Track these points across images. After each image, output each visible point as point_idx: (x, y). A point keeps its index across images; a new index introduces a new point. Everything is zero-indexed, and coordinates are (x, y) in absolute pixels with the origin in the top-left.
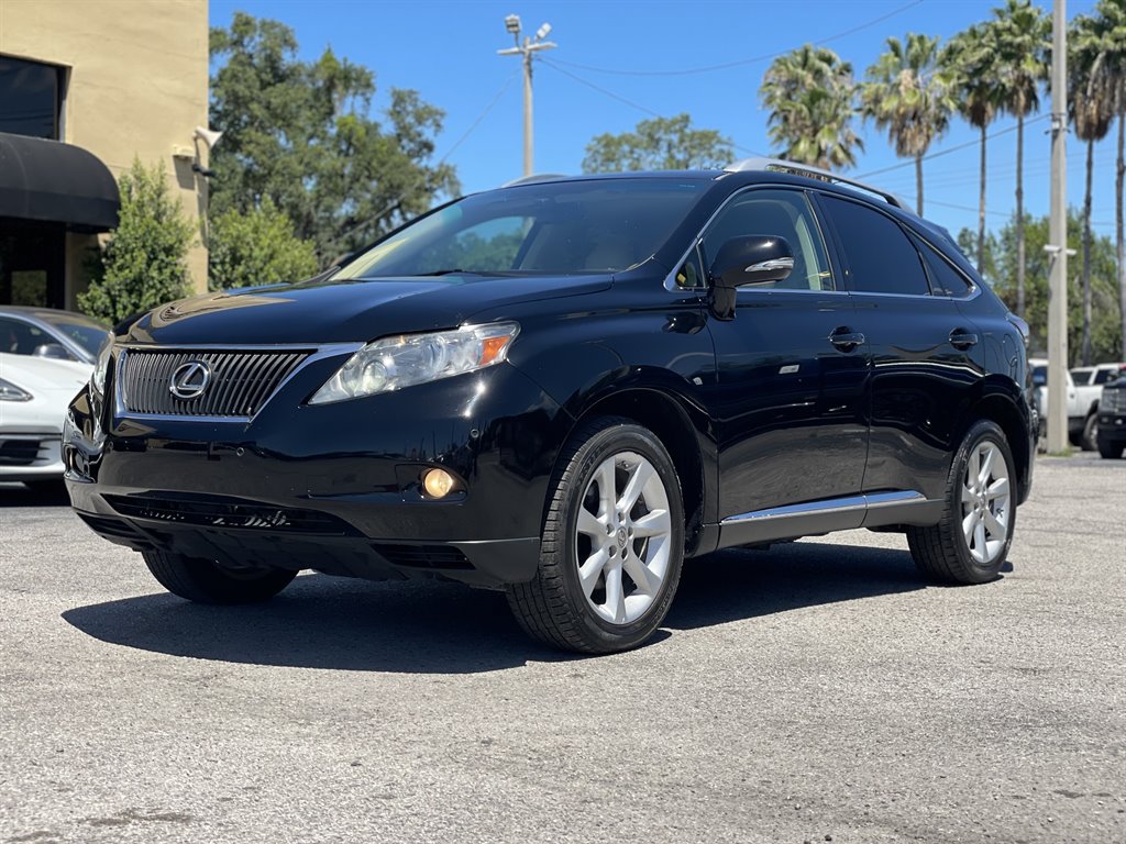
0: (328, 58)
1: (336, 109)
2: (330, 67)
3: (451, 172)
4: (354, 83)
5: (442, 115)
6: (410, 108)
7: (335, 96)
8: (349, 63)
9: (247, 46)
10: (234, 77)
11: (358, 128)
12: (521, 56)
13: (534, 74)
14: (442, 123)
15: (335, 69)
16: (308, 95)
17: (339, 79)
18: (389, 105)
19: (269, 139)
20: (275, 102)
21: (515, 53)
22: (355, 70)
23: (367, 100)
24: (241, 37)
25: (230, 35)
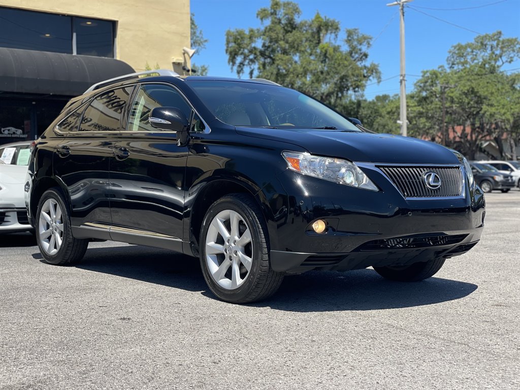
0: (318, 17)
1: (321, 41)
2: (319, 21)
3: (376, 67)
4: (330, 28)
5: (371, 39)
6: (355, 37)
7: (322, 35)
8: (327, 18)
9: (278, 15)
10: (270, 29)
11: (329, 49)
12: (399, 5)
13: (405, 14)
14: (371, 43)
15: (321, 22)
16: (308, 36)
17: (323, 27)
18: (345, 37)
19: (287, 57)
20: (290, 40)
21: (396, 4)
22: (331, 21)
23: (336, 35)
24: (275, 11)
25: (270, 11)
